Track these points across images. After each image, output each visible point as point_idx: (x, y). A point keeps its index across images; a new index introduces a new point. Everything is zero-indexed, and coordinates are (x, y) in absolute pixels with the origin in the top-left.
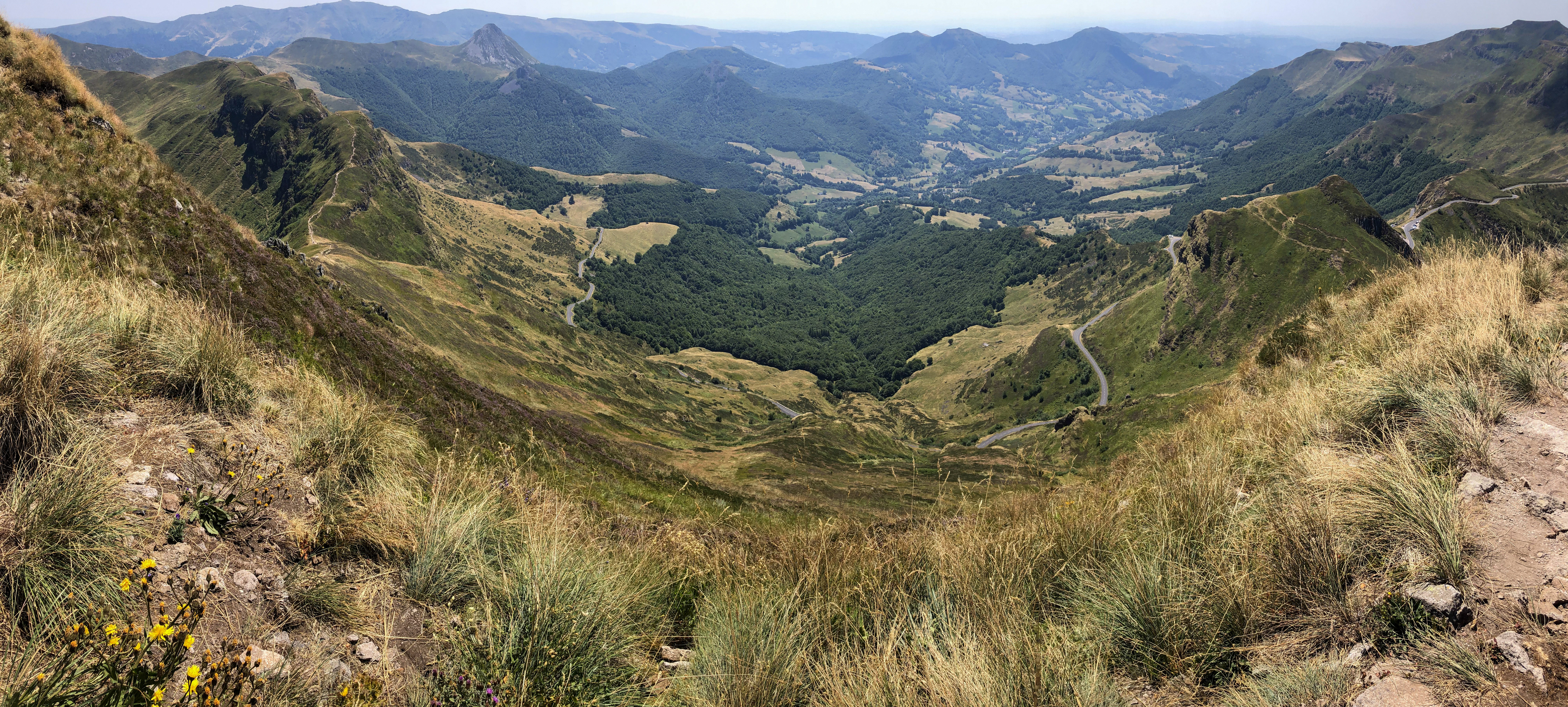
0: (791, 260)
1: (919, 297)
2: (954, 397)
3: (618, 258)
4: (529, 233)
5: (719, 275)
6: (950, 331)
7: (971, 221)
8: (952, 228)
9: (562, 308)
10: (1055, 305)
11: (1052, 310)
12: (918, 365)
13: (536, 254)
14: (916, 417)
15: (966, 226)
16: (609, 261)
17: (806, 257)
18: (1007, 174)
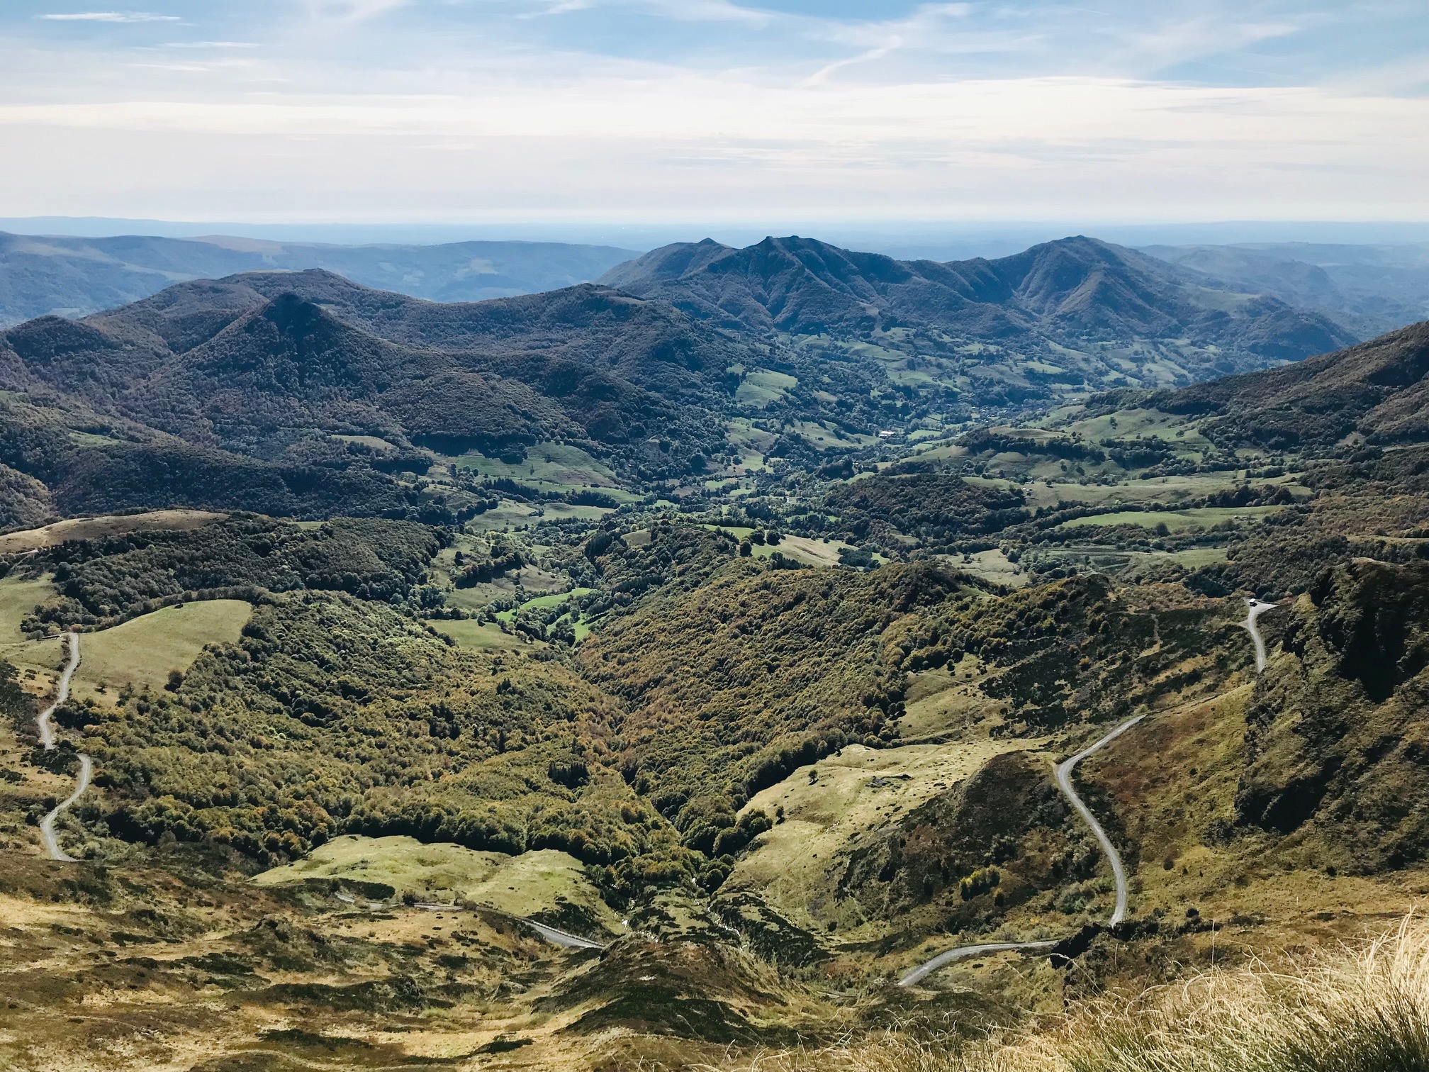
1: (744, 690)
2: (834, 886)
3: (129, 685)
5: (356, 681)
6: (809, 755)
7: (822, 553)
8: (792, 565)
9: (32, 830)
10: (1003, 711)
11: (998, 721)
12: (758, 824)
14: (774, 927)
16: (107, 701)
17: (521, 629)
18: (887, 472)
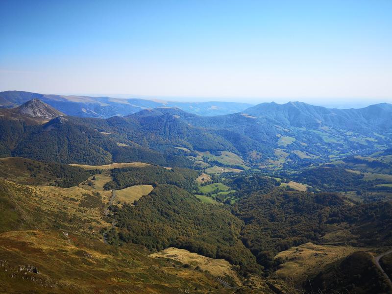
0: (209, 200)
3: (125, 203)
4: (76, 198)
5: (177, 208)
7: (302, 187)
8: (293, 190)
11: (355, 241)
13: (82, 208)
15: (301, 190)
16: (120, 206)
17: (217, 199)
